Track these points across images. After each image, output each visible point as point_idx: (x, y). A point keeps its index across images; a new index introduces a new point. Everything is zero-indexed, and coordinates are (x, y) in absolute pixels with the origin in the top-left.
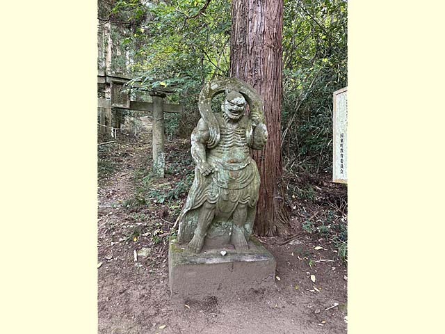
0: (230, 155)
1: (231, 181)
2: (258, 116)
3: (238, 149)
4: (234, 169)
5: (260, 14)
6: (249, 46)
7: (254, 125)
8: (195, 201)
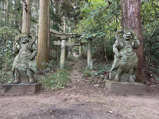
0: (127, 51)
1: (128, 59)
2: (135, 38)
3: (129, 48)
4: (129, 55)
5: (132, 7)
6: (128, 17)
7: (135, 41)
8: (116, 66)
